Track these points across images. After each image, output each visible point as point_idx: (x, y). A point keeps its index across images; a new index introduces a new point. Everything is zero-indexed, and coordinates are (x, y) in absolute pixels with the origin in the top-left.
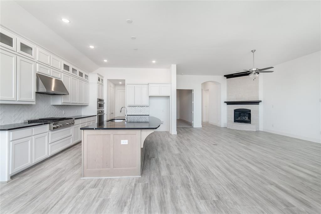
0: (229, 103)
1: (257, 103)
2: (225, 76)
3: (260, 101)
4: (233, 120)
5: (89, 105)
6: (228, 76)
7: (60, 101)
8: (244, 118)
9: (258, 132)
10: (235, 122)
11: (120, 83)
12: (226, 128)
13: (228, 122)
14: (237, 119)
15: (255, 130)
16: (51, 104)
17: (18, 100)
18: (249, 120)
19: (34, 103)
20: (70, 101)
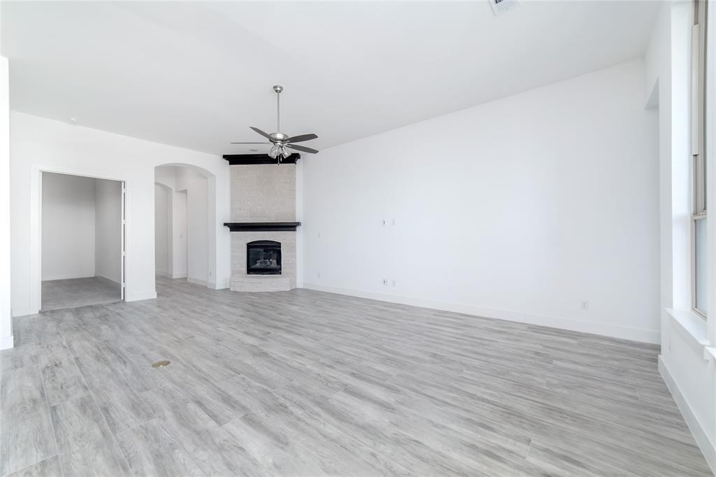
0: (235, 227)
1: (291, 227)
2: (225, 158)
3: (298, 224)
4: (245, 269)
6: (233, 160)
8: (268, 263)
9: (293, 292)
10: (248, 272)
12: (229, 289)
13: (232, 276)
14: (253, 267)
15: (288, 289)
18: (279, 266)
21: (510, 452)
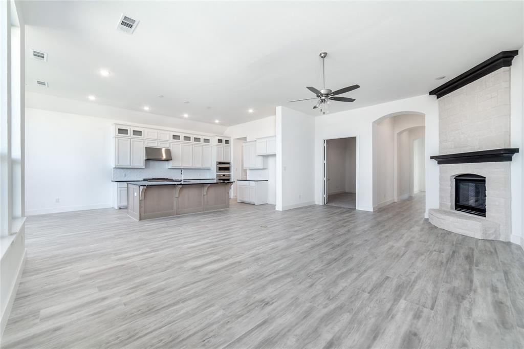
0: (443, 160)
4: (453, 205)
5: (211, 168)
7: (170, 165)
12: (428, 219)
16: (167, 168)
19: (144, 167)
20: (181, 164)
21: (129, 294)
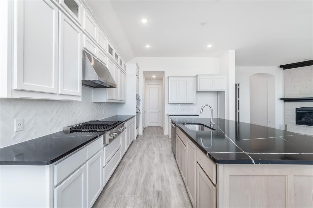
0: (286, 100)
2: (281, 66)
4: (295, 122)
5: (126, 102)
6: (285, 67)
10: (297, 124)
11: (154, 77)
14: (300, 121)
16: (93, 101)
17: (59, 93)
19: (80, 99)
20: (113, 97)
